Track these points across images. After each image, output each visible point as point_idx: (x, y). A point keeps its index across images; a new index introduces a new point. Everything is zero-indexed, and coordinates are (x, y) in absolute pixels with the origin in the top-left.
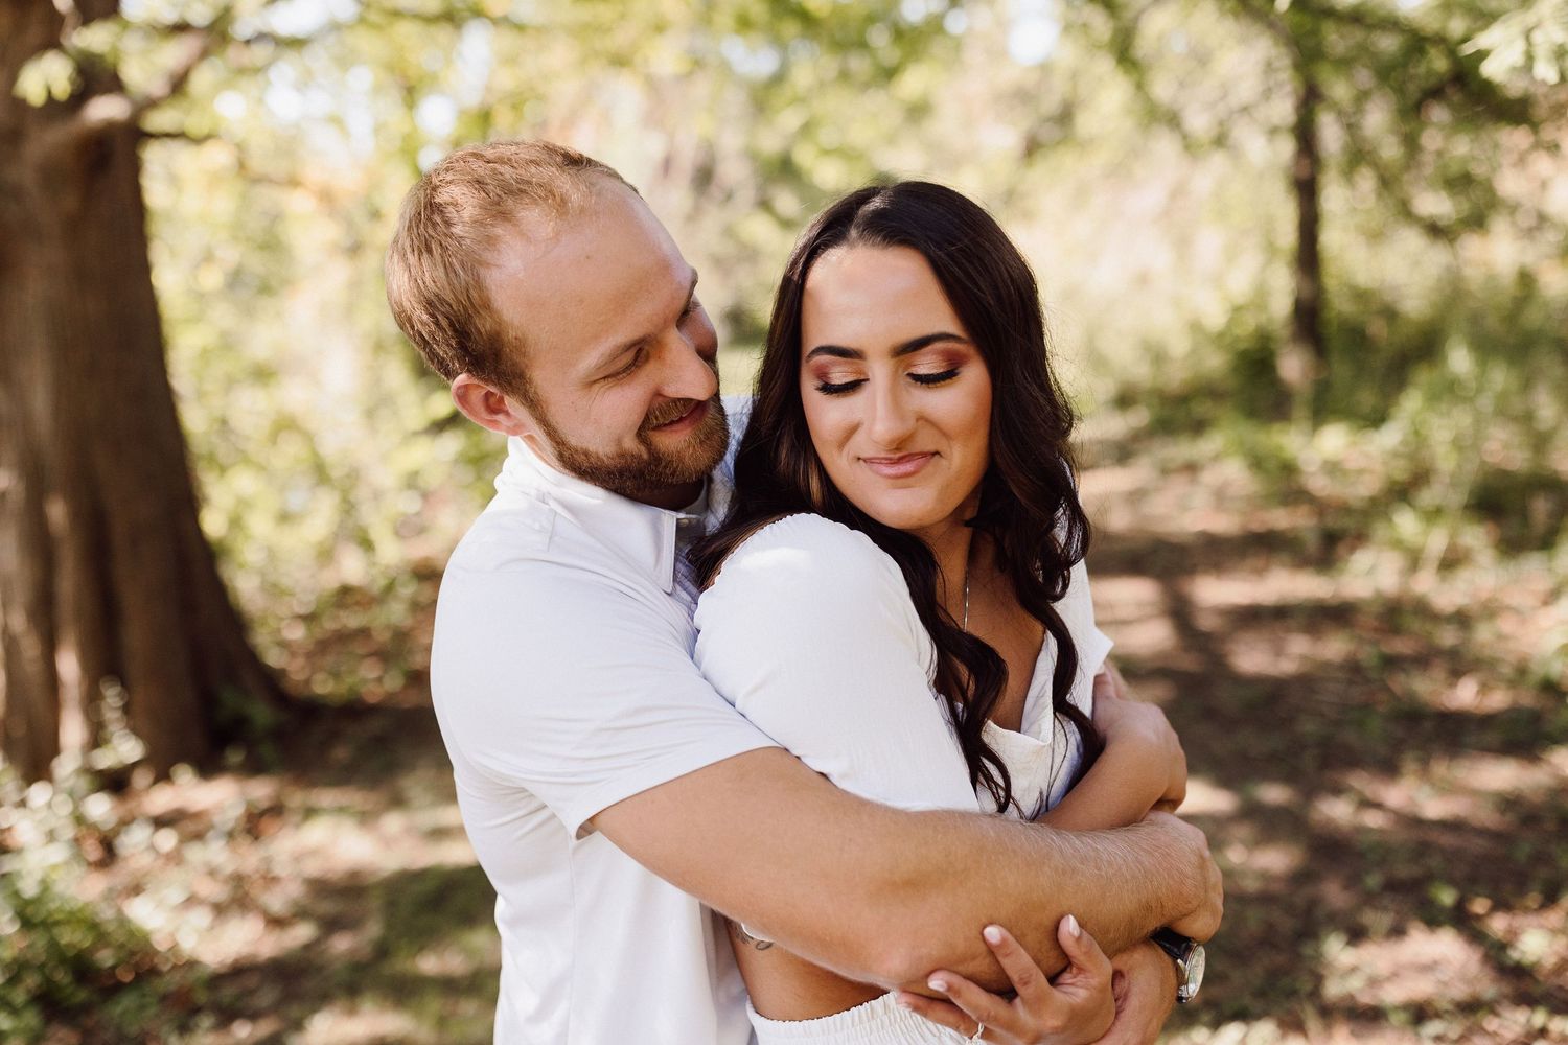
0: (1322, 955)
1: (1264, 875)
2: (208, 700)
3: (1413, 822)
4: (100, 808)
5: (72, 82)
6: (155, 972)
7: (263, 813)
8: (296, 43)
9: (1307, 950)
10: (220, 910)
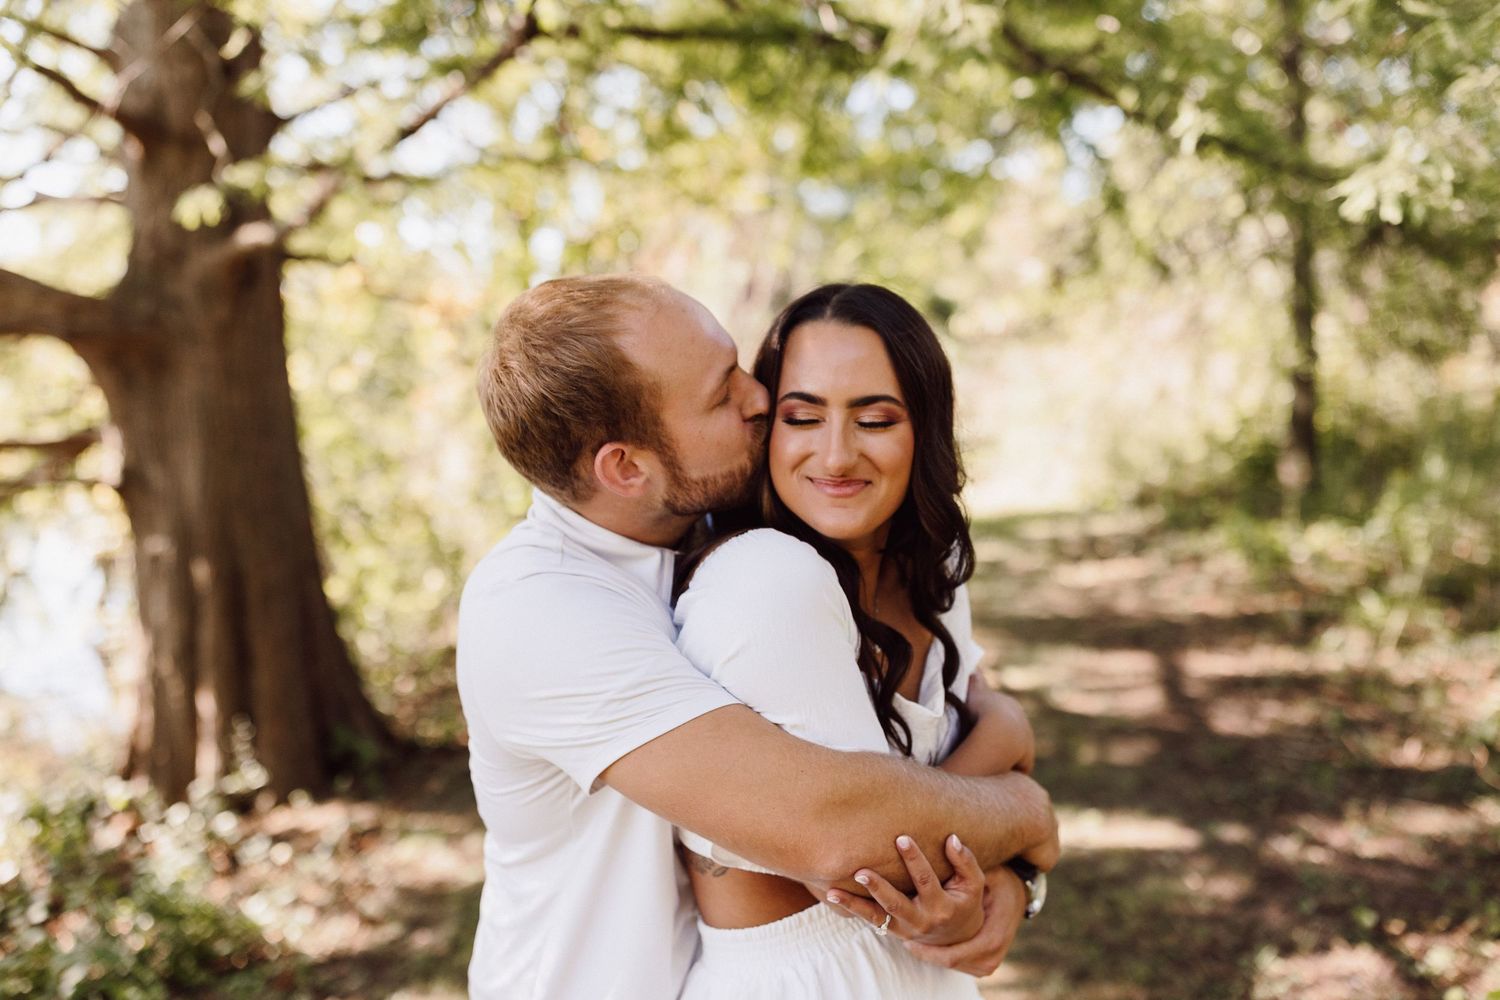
0: (1255, 965)
1: (1216, 901)
2: (323, 736)
3: (1351, 858)
4: (227, 824)
5: (222, 211)
6: (264, 960)
7: (365, 833)
8: (425, 182)
9: (1244, 962)
10: (322, 911)
